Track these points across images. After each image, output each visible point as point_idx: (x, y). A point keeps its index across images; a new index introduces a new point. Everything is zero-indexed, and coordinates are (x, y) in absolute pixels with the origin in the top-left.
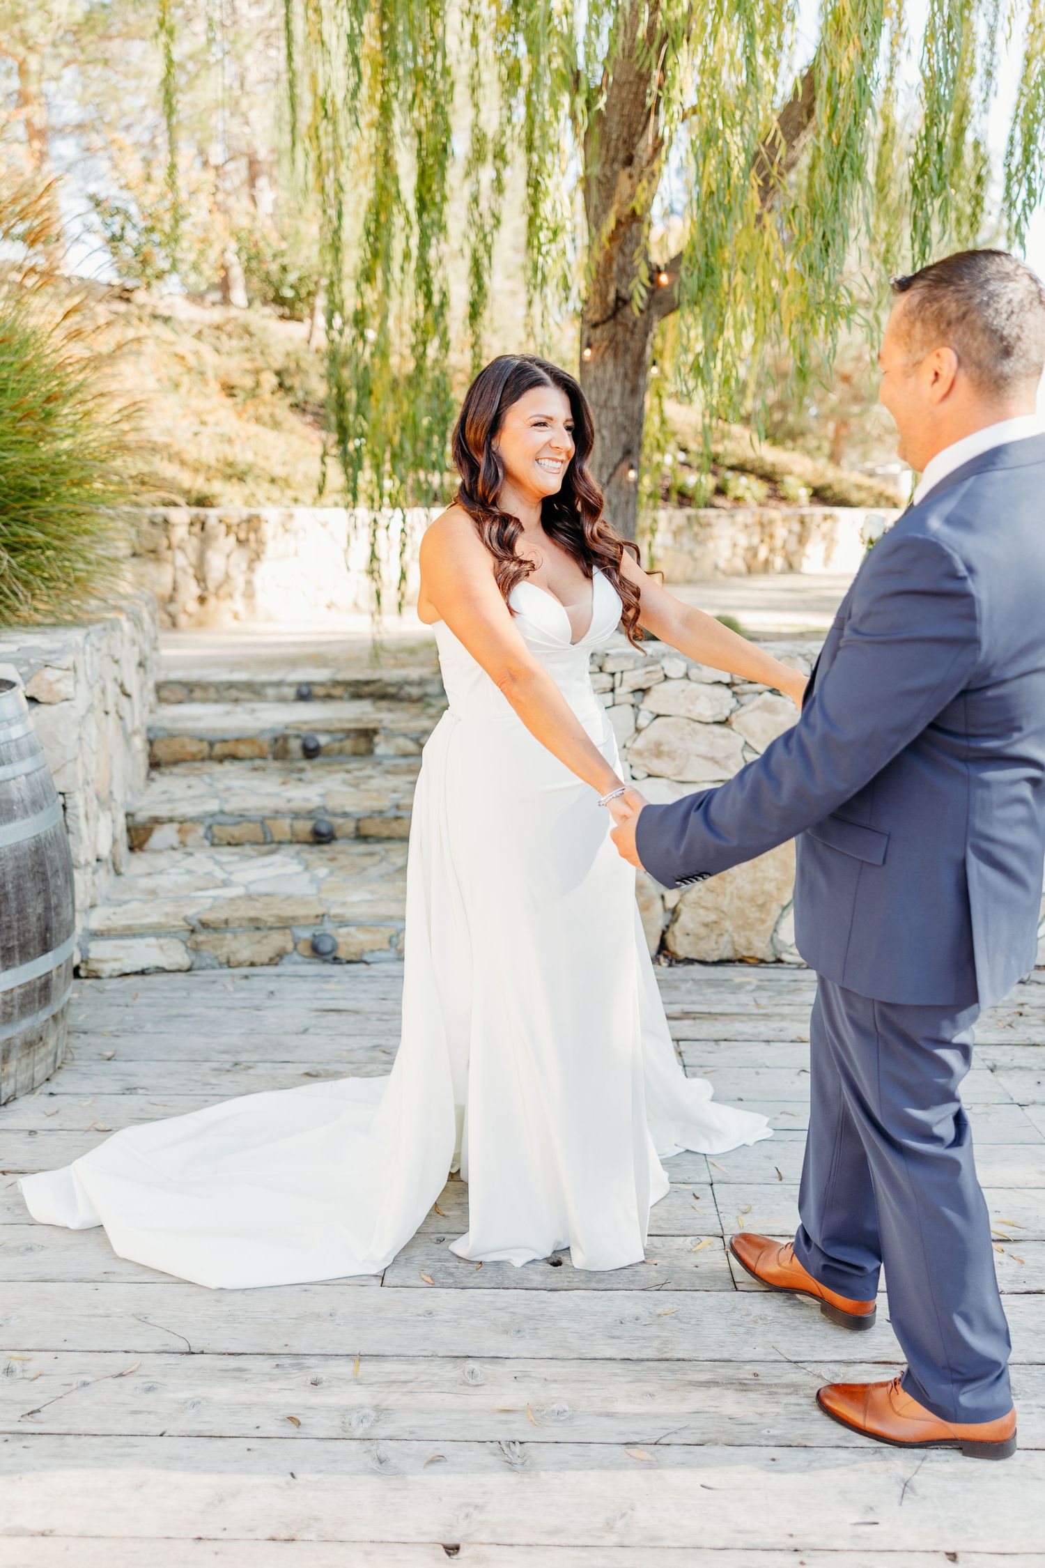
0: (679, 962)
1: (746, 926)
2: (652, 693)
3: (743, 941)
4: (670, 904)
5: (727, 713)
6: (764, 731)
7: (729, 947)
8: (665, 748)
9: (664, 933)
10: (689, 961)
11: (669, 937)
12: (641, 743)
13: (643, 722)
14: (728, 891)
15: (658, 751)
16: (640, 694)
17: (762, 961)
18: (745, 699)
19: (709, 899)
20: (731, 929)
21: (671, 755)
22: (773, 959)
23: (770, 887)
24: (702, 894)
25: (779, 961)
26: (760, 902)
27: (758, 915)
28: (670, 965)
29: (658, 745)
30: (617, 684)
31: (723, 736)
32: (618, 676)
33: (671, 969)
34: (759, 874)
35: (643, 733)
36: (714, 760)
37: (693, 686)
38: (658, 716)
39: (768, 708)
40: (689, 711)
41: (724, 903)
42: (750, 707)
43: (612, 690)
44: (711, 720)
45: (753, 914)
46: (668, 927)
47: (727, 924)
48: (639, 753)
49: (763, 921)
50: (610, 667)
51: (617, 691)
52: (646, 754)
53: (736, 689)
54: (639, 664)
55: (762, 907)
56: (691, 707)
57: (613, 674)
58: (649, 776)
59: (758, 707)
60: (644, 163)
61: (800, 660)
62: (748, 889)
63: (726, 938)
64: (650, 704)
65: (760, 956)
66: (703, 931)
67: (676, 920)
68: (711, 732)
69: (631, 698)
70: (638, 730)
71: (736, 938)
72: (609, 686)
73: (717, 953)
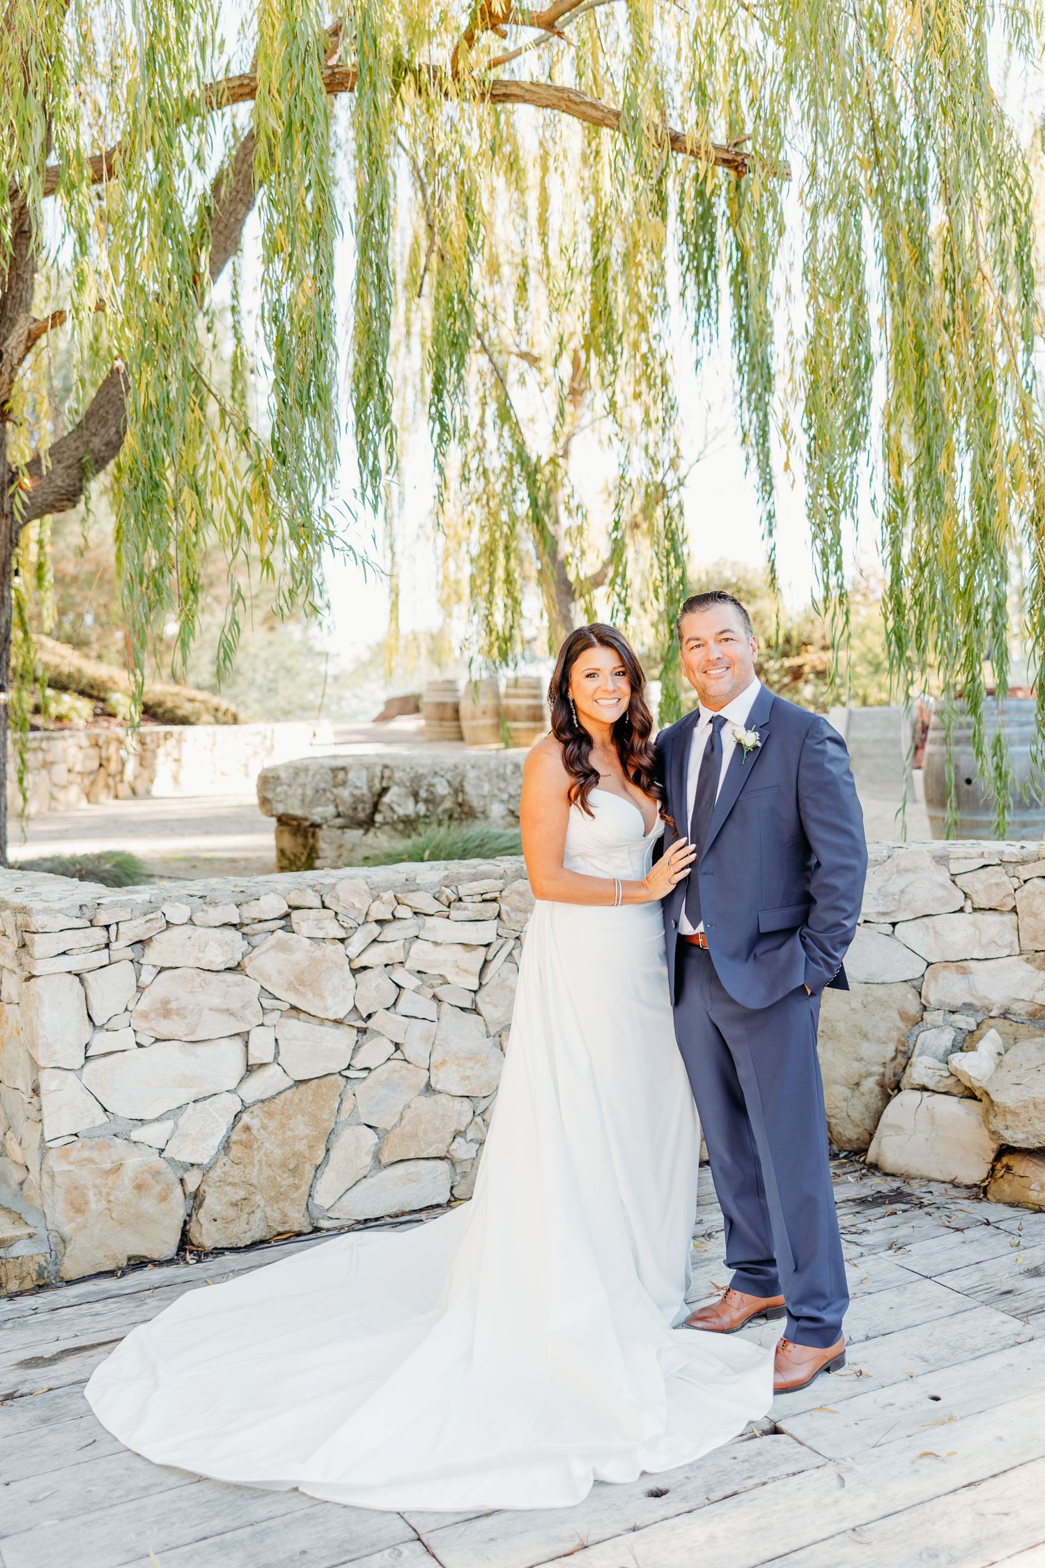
0: (206, 1255)
1: (279, 1196)
2: (154, 944)
3: (277, 1215)
4: (191, 1188)
5: (239, 957)
6: (280, 973)
7: (262, 1225)
8: (173, 1005)
9: (185, 1223)
10: (219, 1251)
11: (193, 1227)
12: (146, 1003)
13: (146, 978)
14: (257, 1158)
15: (166, 1011)
16: (139, 945)
17: (299, 1234)
18: (255, 940)
19: (236, 1172)
20: (262, 1203)
21: (181, 1013)
22: (310, 1229)
23: (301, 1146)
24: (227, 1168)
25: (317, 1229)
26: (292, 1166)
27: (291, 1180)
28: (198, 1261)
29: (166, 1002)
30: (113, 939)
31: (237, 985)
32: (113, 929)
33: (200, 1265)
34: (289, 1133)
35: (147, 991)
36: (229, 1012)
37: (200, 931)
38: (162, 969)
39: (282, 947)
40: (198, 959)
41: (253, 1174)
42: (264, 948)
43: (107, 946)
44: (223, 967)
45: (286, 1180)
46: (190, 1215)
47: (258, 1198)
48: (145, 1016)
49: (297, 1187)
50: (103, 919)
51: (113, 946)
52: (152, 1015)
53: (245, 930)
54: (137, 913)
55: (294, 1171)
56: (200, 955)
57: (107, 927)
58: (157, 1040)
59: (272, 947)
60: (15, 361)
61: (309, 891)
62: (278, 1153)
63: (258, 1214)
64: (153, 956)
65: (296, 1228)
66: (231, 1213)
67: (200, 1206)
68: (224, 981)
69: (130, 953)
70: (140, 989)
71: (269, 1213)
72: (105, 941)
73: (249, 1234)
